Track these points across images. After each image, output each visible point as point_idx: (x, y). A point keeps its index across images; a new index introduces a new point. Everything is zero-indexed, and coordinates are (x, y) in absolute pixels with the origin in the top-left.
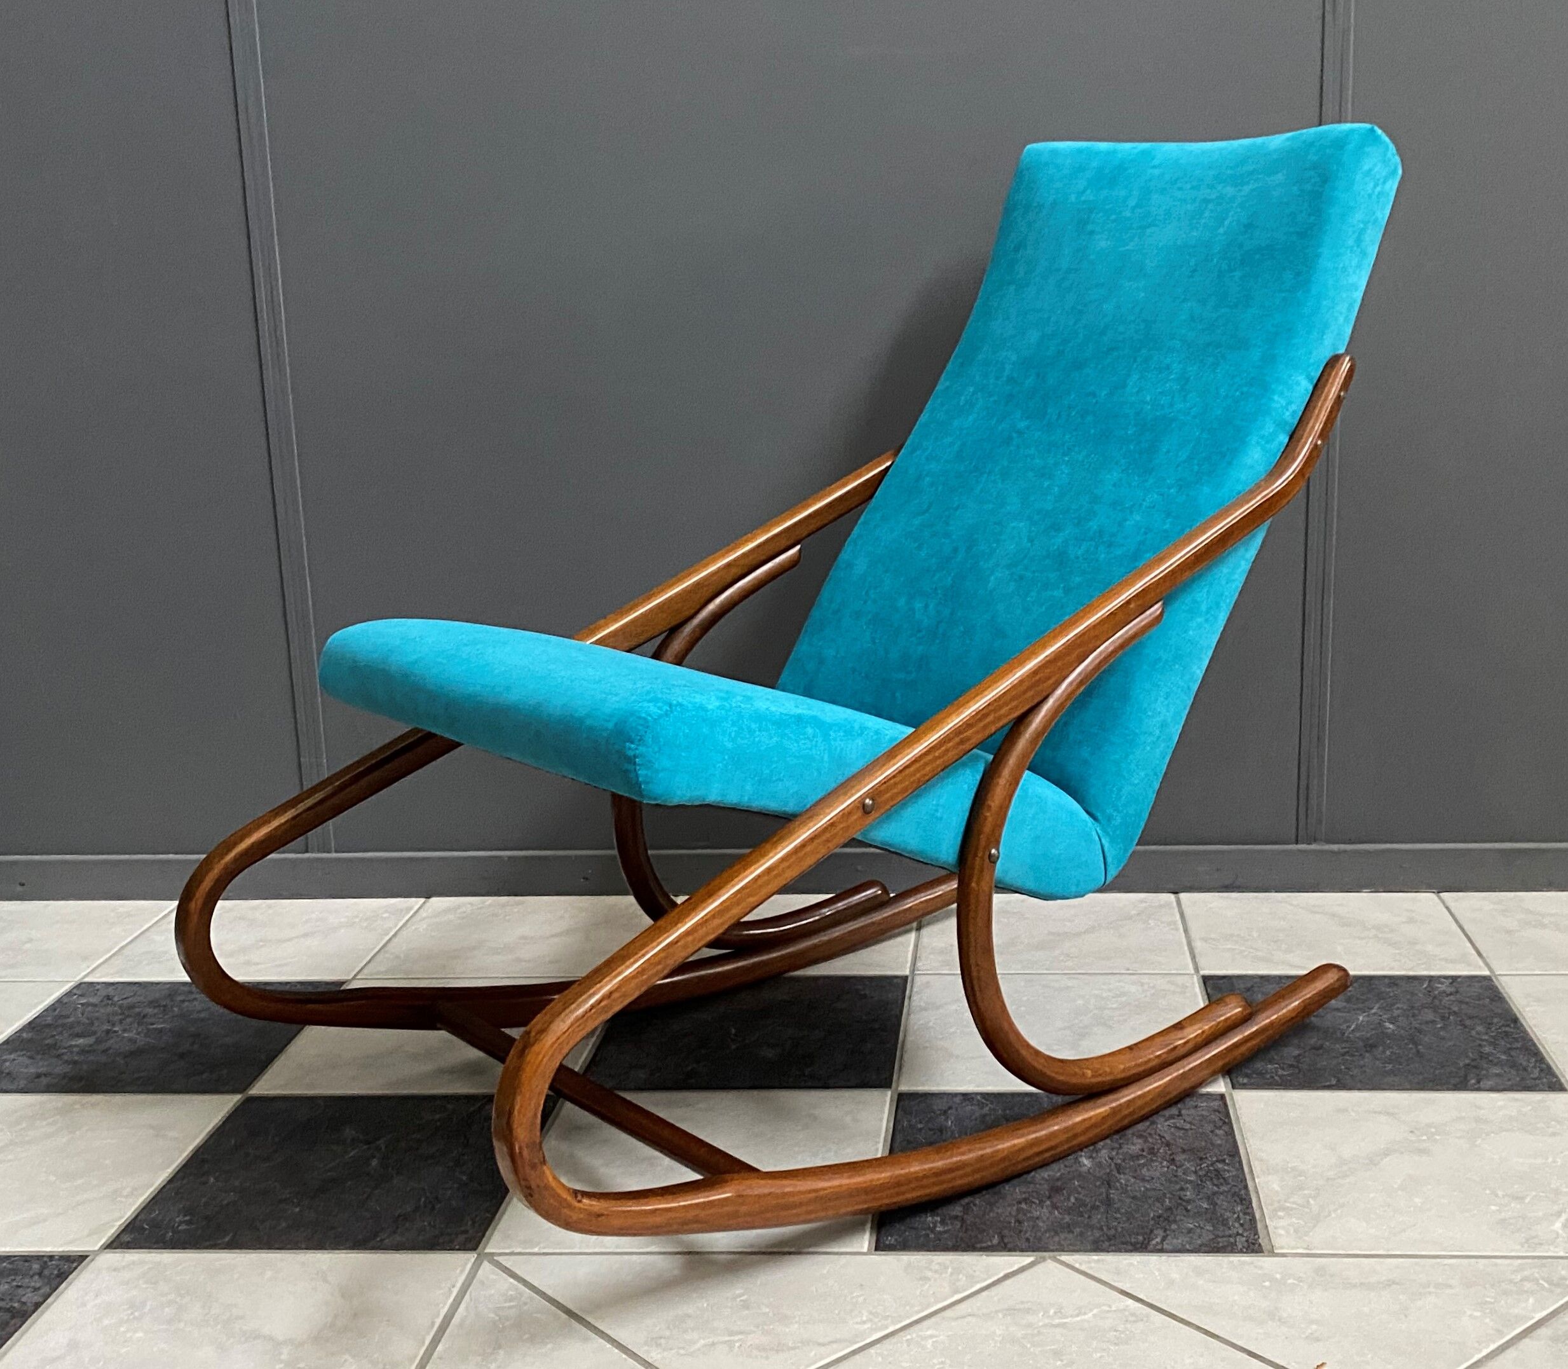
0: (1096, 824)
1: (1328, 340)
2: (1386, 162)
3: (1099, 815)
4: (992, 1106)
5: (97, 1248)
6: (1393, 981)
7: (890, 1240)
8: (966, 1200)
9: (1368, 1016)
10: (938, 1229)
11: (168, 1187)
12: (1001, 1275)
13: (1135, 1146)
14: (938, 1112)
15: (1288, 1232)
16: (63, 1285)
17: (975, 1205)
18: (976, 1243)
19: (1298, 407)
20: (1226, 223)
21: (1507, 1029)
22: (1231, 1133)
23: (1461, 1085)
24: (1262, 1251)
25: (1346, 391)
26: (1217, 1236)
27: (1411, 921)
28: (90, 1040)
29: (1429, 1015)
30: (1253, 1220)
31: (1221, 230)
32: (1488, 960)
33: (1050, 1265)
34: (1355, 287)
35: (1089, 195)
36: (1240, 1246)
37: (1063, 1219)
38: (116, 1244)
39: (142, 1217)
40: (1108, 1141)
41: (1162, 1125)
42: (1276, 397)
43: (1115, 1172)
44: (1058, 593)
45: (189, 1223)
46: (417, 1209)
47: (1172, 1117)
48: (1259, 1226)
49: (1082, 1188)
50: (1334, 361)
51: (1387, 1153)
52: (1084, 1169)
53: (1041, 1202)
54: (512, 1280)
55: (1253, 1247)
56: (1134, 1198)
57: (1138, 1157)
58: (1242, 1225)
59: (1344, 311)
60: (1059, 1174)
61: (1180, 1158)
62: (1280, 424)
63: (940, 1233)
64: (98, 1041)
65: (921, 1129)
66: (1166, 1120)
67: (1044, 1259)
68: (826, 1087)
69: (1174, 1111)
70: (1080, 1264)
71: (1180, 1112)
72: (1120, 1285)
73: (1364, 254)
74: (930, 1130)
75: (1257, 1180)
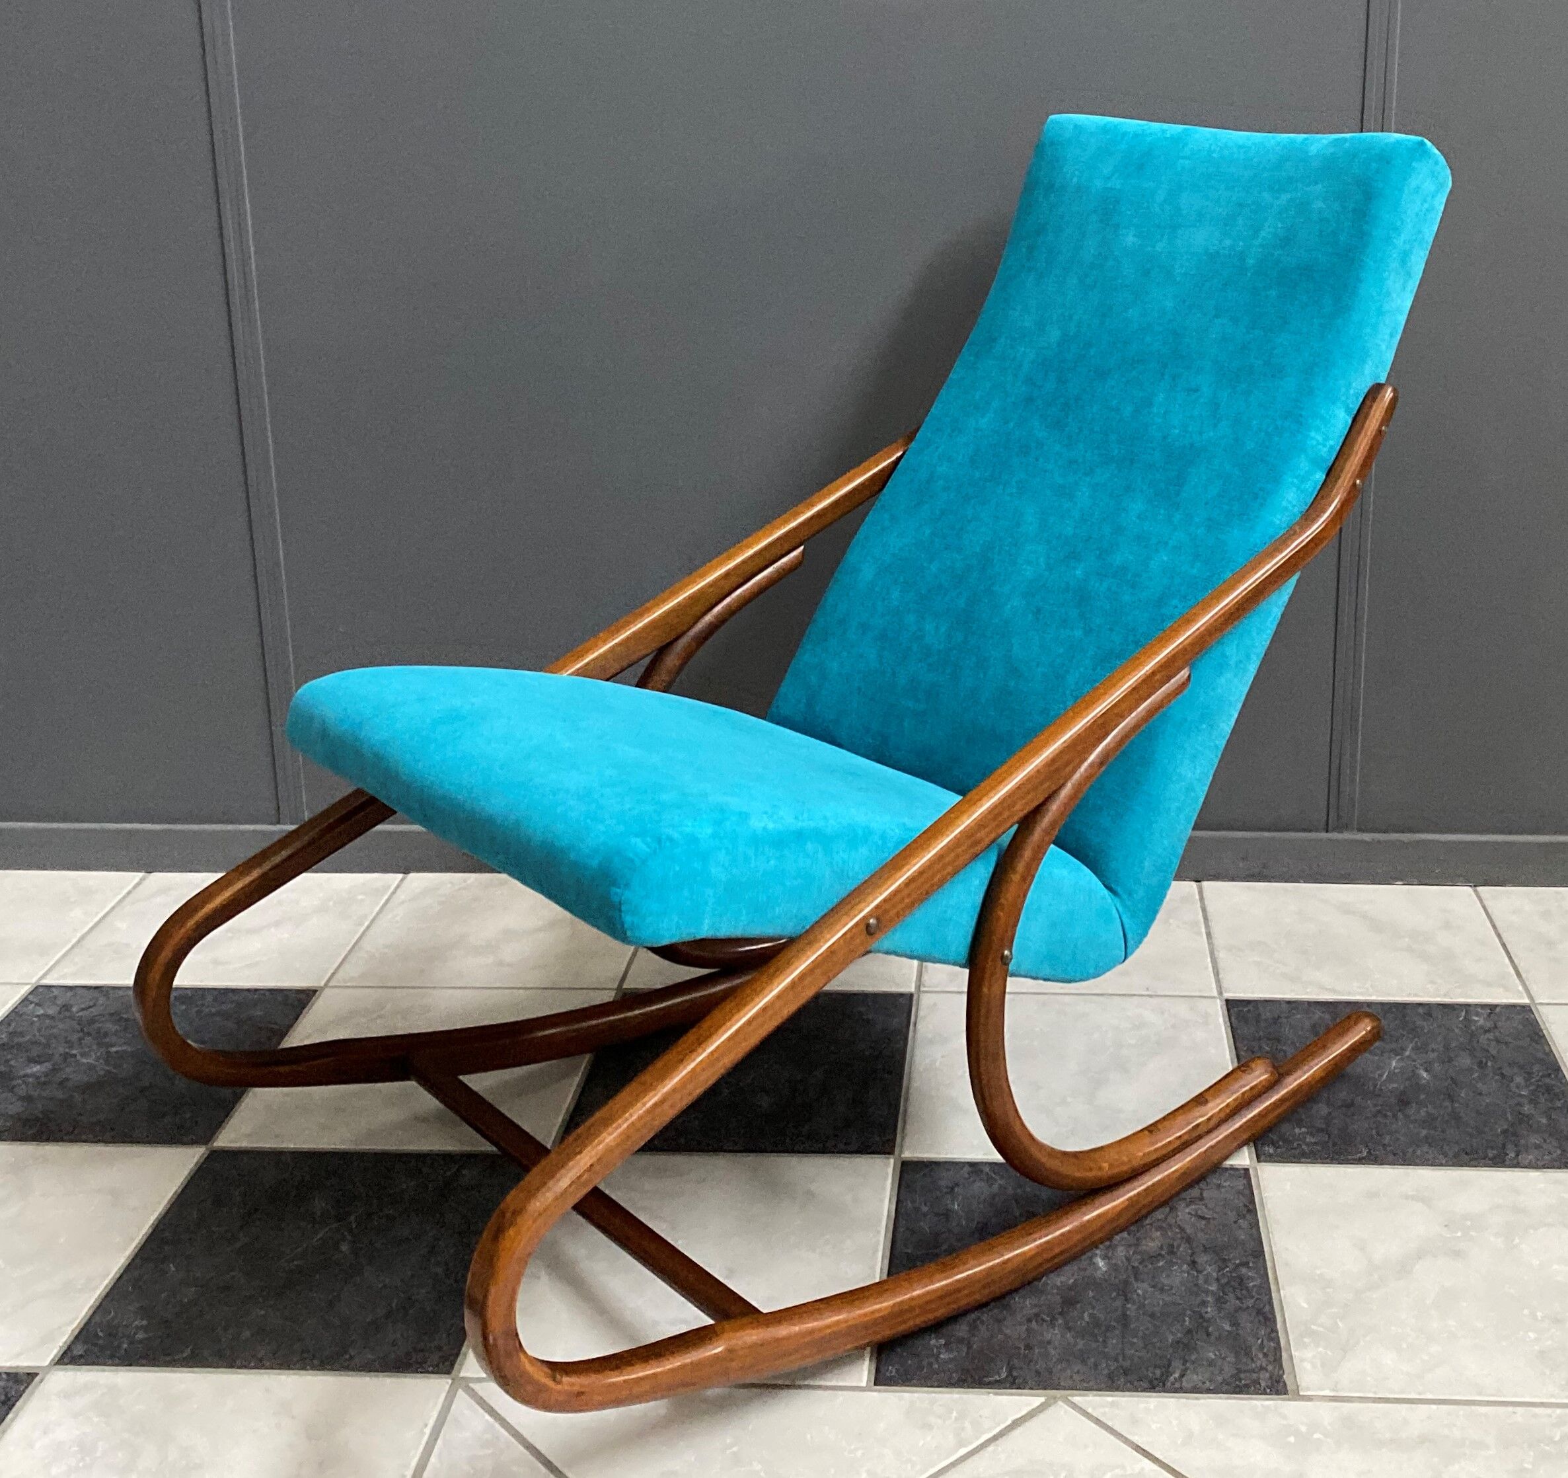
0: (1117, 900)
1: (1368, 369)
2: (1434, 175)
3: (1119, 890)
4: (1001, 1182)
5: (47, 1363)
6: (1428, 1010)
7: (892, 1370)
8: (973, 1316)
9: (1402, 1059)
10: (942, 1356)
11: (125, 1278)
12: (1009, 1422)
13: (1153, 1242)
14: (945, 1190)
15: (1314, 1366)
16: (10, 1416)
17: (982, 1322)
18: (984, 1377)
19: (1335, 442)
20: (1263, 234)
21: (1547, 1080)
22: (1256, 1225)
23: (1499, 1161)
24: (1286, 1393)
25: (1387, 426)
26: (1239, 1371)
27: (1447, 926)
28: (47, 1066)
29: (1465, 1061)
30: (1278, 1348)
31: (1257, 242)
32: (1527, 983)
33: (1061, 1411)
34: (1399, 310)
35: (1116, 183)
36: (1263, 1384)
37: (1076, 1344)
38: (69, 1357)
39: (97, 1319)
40: (1125, 1234)
41: (1184, 1213)
42: (1313, 434)
43: (1132, 1279)
44: (1078, 633)
45: (145, 1329)
46: (388, 1315)
47: (1192, 1202)
48: (1284, 1355)
49: (1097, 1300)
50: (1375, 391)
51: (1420, 1255)
52: (1098, 1274)
53: (1053, 1319)
54: (487, 1417)
55: (1277, 1386)
56: (1152, 1315)
57: (1159, 1256)
58: (1265, 1355)
59: (1387, 337)
60: (1072, 1281)
61: (1202, 1259)
62: (1315, 462)
63: (946, 1362)
64: (55, 1070)
65: (925, 1215)
66: (1188, 1206)
67: (1055, 1398)
68: (823, 1151)
69: (1194, 1192)
70: (1094, 1409)
71: (1201, 1194)
72: (1136, 1439)
73: (1409, 274)
74: (937, 1215)
75: (1282, 1292)
